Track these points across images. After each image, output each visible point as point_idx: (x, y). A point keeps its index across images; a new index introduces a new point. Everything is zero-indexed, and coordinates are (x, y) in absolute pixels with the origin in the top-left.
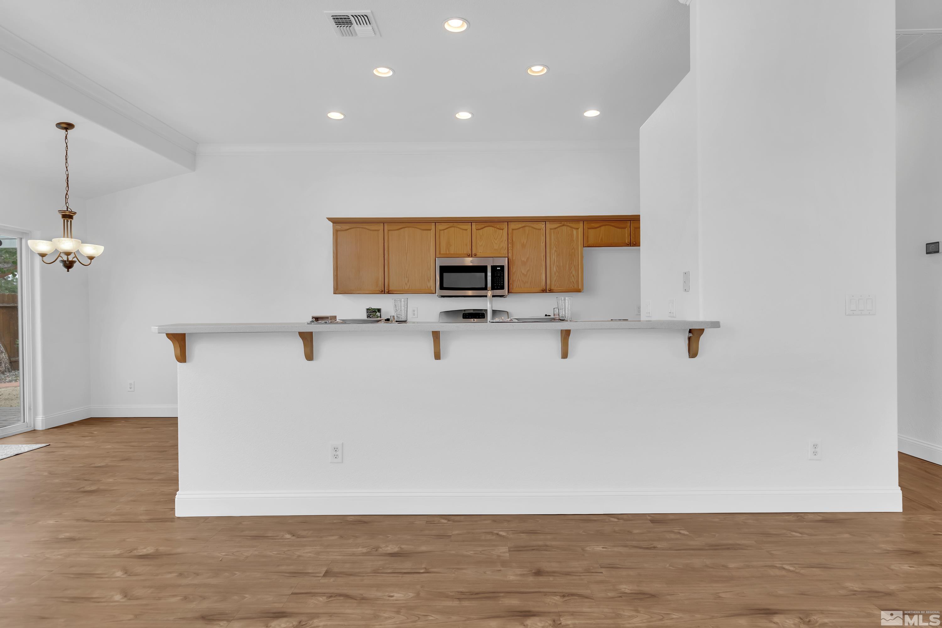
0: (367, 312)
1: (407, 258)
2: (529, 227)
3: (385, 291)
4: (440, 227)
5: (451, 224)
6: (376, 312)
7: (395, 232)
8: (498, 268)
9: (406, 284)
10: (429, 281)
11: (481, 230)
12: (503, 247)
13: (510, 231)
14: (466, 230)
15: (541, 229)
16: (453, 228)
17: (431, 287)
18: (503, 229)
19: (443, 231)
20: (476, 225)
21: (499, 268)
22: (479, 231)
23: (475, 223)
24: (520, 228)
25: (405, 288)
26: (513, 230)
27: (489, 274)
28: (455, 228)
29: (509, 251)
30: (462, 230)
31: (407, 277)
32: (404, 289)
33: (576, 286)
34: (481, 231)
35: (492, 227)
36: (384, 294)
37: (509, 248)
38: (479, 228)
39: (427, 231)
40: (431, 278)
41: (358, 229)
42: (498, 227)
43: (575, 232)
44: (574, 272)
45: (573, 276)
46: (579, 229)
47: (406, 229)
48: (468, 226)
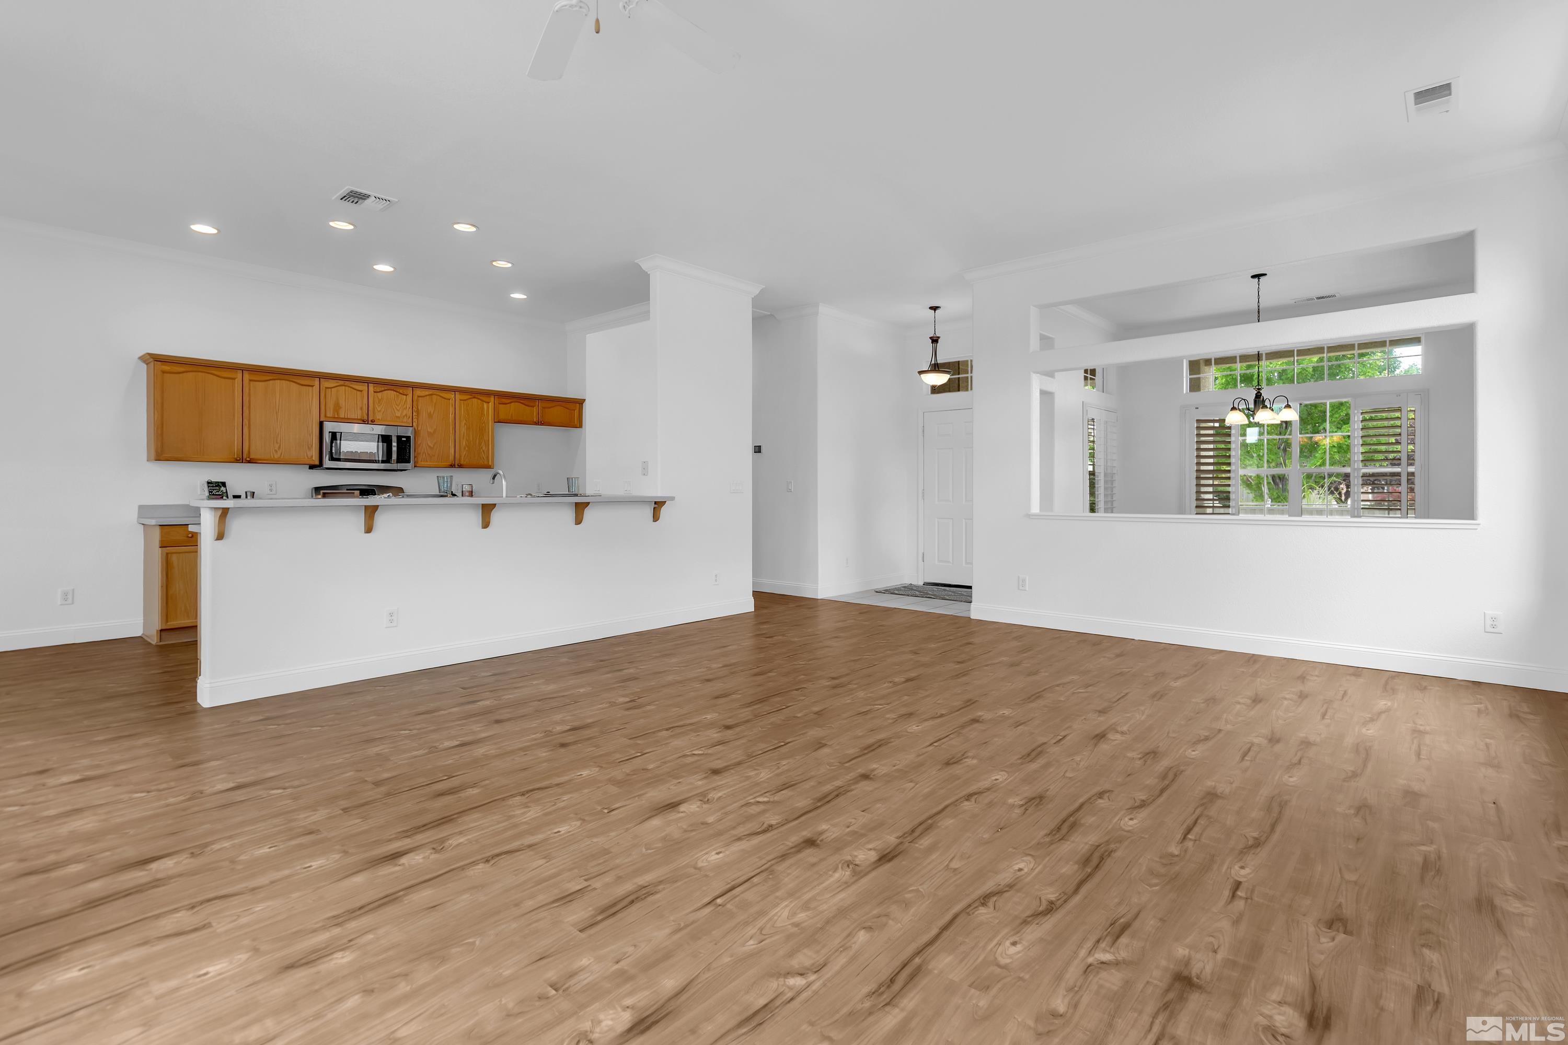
0: (208, 487)
1: (277, 419)
2: (437, 395)
3: (244, 459)
4: (326, 384)
5: (342, 382)
6: (221, 487)
7: (261, 383)
8: (403, 439)
9: (276, 451)
10: (310, 448)
11: (381, 393)
12: (406, 415)
13: (415, 398)
14: (361, 391)
15: (450, 399)
16: (344, 387)
17: (312, 456)
18: (406, 395)
19: (330, 389)
20: (374, 387)
21: (405, 439)
22: (378, 394)
23: (372, 384)
24: (426, 396)
25: (274, 456)
26: (419, 397)
27: (394, 444)
28: (347, 388)
29: (414, 420)
30: (355, 391)
31: (277, 443)
32: (272, 457)
33: (486, 463)
34: (379, 395)
35: (394, 391)
36: (242, 462)
37: (414, 417)
38: (378, 390)
39: (307, 387)
40: (312, 446)
41: (200, 374)
42: (401, 391)
43: (485, 405)
44: (484, 448)
45: (484, 451)
46: (490, 404)
47: (276, 381)
48: (364, 387)
